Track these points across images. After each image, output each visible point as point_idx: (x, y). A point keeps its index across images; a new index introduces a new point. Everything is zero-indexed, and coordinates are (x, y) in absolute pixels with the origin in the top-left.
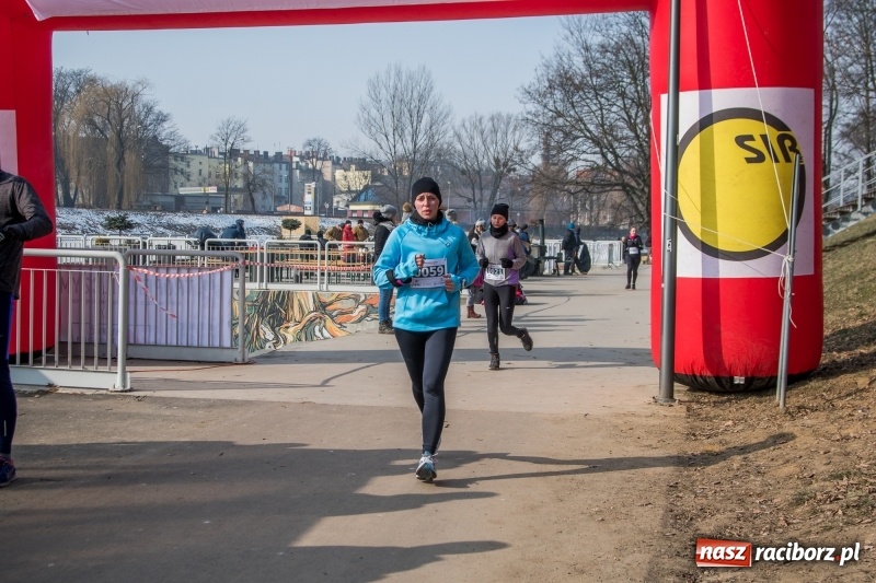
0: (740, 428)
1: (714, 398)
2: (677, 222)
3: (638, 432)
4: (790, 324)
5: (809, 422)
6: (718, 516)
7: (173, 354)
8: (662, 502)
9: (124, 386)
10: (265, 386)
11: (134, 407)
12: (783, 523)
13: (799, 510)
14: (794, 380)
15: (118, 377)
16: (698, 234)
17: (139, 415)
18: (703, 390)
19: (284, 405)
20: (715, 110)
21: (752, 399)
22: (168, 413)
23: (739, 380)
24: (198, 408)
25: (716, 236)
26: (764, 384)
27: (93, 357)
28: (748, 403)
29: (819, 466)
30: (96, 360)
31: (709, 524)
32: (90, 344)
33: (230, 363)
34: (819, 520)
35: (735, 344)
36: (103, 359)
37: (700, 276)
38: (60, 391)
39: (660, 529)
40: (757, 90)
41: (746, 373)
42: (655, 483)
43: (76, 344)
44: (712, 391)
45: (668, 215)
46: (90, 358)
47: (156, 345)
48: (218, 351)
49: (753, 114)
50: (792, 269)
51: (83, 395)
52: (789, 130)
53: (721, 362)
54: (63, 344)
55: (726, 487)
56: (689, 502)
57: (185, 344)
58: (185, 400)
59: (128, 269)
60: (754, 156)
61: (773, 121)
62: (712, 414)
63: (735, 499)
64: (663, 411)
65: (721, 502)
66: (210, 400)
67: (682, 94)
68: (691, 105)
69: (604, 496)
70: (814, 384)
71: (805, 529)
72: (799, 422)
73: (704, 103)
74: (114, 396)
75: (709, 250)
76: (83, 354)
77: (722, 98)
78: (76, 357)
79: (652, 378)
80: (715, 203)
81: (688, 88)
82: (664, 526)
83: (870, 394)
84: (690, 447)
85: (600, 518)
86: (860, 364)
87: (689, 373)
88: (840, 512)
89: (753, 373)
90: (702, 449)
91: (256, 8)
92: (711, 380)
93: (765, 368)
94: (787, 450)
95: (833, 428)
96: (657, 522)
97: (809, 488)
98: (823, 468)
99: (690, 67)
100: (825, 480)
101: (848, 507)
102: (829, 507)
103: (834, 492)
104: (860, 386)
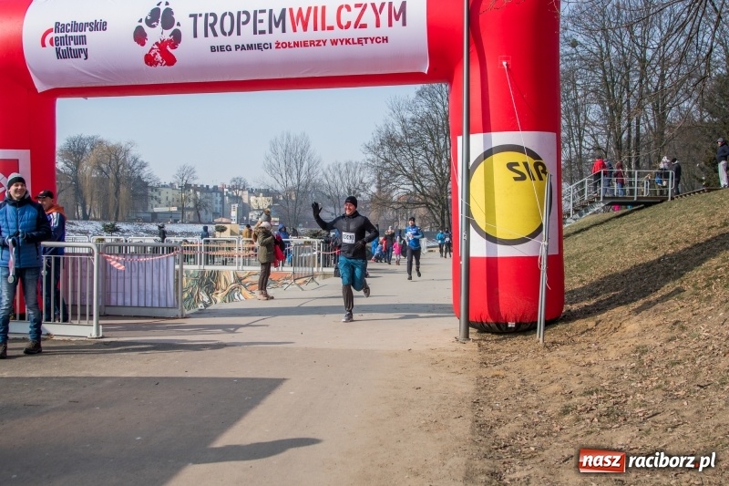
0: (516, 357)
1: (495, 337)
2: (470, 221)
3: (448, 362)
4: (547, 288)
5: (562, 353)
6: (510, 424)
7: (135, 312)
8: (469, 415)
9: (98, 334)
12: (557, 429)
13: (566, 418)
14: (549, 323)
15: (94, 328)
16: (484, 229)
18: (488, 332)
20: (494, 145)
21: (520, 337)
23: (512, 325)
25: (495, 229)
26: (527, 327)
28: (518, 342)
29: (574, 385)
30: (79, 317)
34: (582, 426)
35: (509, 300)
36: (83, 316)
37: (485, 256)
38: (55, 338)
39: (470, 436)
40: (521, 133)
41: (516, 320)
42: (463, 400)
44: (494, 333)
45: (464, 215)
46: (75, 315)
47: (124, 306)
48: (165, 310)
49: (518, 149)
50: (546, 251)
52: (540, 159)
53: (499, 313)
55: (513, 402)
56: (488, 415)
57: (143, 305)
59: (99, 253)
60: (519, 175)
61: (531, 153)
62: (495, 348)
63: (520, 411)
64: (462, 347)
65: (510, 413)
67: (472, 136)
68: (478, 143)
69: (428, 411)
70: (559, 326)
71: (573, 433)
72: (555, 353)
73: (486, 141)
75: (491, 238)
77: (499, 138)
79: (454, 325)
80: (494, 207)
81: (476, 132)
82: (473, 434)
83: (597, 333)
84: (484, 372)
85: (426, 429)
86: (587, 313)
87: (479, 321)
88: (596, 420)
89: (520, 320)
90: (492, 374)
91: (189, 81)
92: (493, 325)
93: (528, 316)
94: (551, 374)
95: (579, 357)
96: (468, 431)
97: (571, 402)
98: (577, 386)
99: (477, 117)
100: (581, 395)
101: (601, 416)
102: (587, 416)
103: (589, 405)
104: (589, 327)
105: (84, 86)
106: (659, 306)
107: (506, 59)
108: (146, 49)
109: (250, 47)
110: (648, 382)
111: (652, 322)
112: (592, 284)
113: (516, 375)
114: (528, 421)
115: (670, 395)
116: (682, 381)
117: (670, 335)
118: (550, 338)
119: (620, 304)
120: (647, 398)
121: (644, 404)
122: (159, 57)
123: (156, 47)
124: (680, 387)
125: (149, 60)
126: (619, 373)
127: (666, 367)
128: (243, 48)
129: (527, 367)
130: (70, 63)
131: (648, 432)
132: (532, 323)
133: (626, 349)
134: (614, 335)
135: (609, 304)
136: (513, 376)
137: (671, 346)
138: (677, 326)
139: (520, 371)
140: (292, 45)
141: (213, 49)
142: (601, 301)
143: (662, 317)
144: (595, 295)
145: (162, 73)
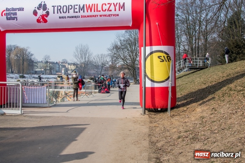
0: (161, 120)
1: (154, 113)
2: (146, 75)
3: (139, 122)
4: (171, 97)
5: (176, 118)
6: (161, 142)
7: (33, 105)
8: (148, 139)
9: (21, 113)
10: (54, 112)
11: (22, 118)
13: (179, 140)
14: (172, 108)
15: (20, 111)
17: (24, 120)
18: (151, 112)
19: (58, 117)
20: (153, 50)
21: (162, 113)
22: (31, 119)
23: (159, 109)
24: (38, 118)
25: (154, 78)
26: (164, 110)
28: (162, 114)
29: (181, 129)
31: (159, 144)
33: (46, 107)
34: (185, 143)
35: (159, 102)
36: (16, 107)
37: (151, 87)
38: (6, 114)
39: (149, 146)
40: (162, 46)
42: (145, 134)
44: (153, 112)
45: (144, 73)
46: (13, 106)
47: (29, 103)
48: (43, 104)
49: (161, 51)
50: (171, 85)
51: (12, 115)
52: (169, 55)
53: (155, 105)
55: (162, 135)
56: (154, 139)
57: (36, 103)
58: (35, 116)
59: (22, 86)
60: (162, 60)
61: (166, 53)
62: (154, 117)
63: (164, 138)
64: (143, 117)
65: (161, 138)
66: (41, 116)
67: (146, 47)
68: (148, 49)
69: (134, 138)
70: (175, 110)
71: (182, 145)
72: (174, 119)
73: (151, 49)
74: (19, 116)
75: (152, 81)
77: (155, 48)
78: (10, 106)
79: (140, 110)
80: (154, 71)
81: (148, 46)
82: (149, 145)
83: (187, 112)
85: (134, 144)
86: (183, 105)
87: (148, 108)
88: (189, 140)
89: (162, 108)
90: (154, 125)
91: (52, 28)
92: (153, 109)
93: (165, 106)
94: (173, 125)
95: (182, 120)
96: (148, 144)
97: (181, 134)
98: (182, 129)
99: (148, 41)
100: (184, 132)
101: (191, 139)
102: (186, 139)
103: (186, 135)
104: (185, 110)
105: (16, 29)
106: (207, 103)
107: (157, 22)
108: (37, 17)
109: (72, 17)
110: (205, 128)
111: (205, 108)
112: (185, 96)
113: (162, 126)
114: (167, 141)
115: (212, 132)
116: (216, 127)
117: (211, 113)
118: (172, 113)
119: (194, 102)
120: (205, 133)
121: (204, 135)
122: (42, 20)
123: (40, 16)
124: (216, 129)
125: (38, 21)
126: (195, 125)
127: (211, 123)
128: (70, 17)
129: (165, 123)
130: (11, 22)
131: (206, 144)
132: (166, 109)
133: (197, 117)
134: (193, 112)
135: (191, 102)
136: (161, 126)
137: (212, 116)
138: (214, 110)
139: (163, 125)
140: (87, 16)
141: (60, 18)
142: (188, 101)
143: (208, 106)
144: (186, 99)
145: (42, 26)
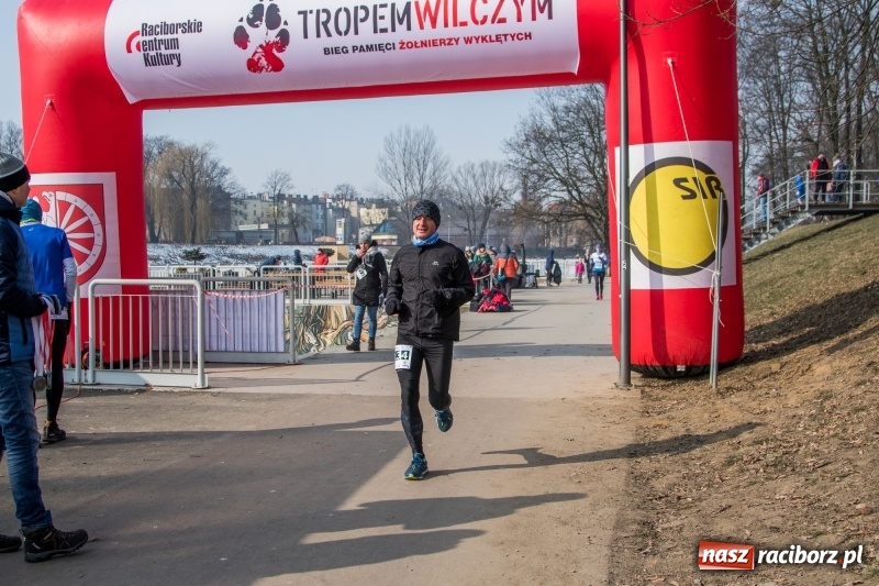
1: (662, 382)
2: (630, 246)
3: (604, 412)
4: (719, 324)
5: (736, 400)
6: (669, 476)
7: (239, 358)
8: (625, 466)
9: (203, 384)
10: (312, 382)
11: (210, 401)
12: (719, 480)
13: (730, 470)
14: (722, 367)
15: (199, 377)
16: (646, 255)
17: (216, 407)
18: (654, 377)
19: (328, 397)
20: (656, 159)
21: (691, 383)
22: (238, 405)
23: (681, 368)
24: (260, 400)
25: (660, 256)
26: (700, 371)
27: (178, 362)
28: (689, 386)
30: (181, 365)
31: (661, 483)
32: (176, 351)
33: (284, 364)
34: (746, 477)
35: (677, 340)
36: (186, 363)
37: (649, 288)
38: (154, 389)
39: (624, 488)
40: (688, 143)
41: (686, 363)
43: (166, 352)
44: (660, 377)
45: (623, 241)
46: (176, 363)
47: (226, 351)
48: (274, 355)
49: (685, 161)
50: (720, 281)
51: (172, 392)
52: (713, 173)
53: (666, 354)
54: (156, 352)
57: (248, 350)
58: (250, 394)
59: (204, 293)
60: (688, 193)
61: (701, 166)
62: (661, 396)
63: (680, 462)
64: (623, 394)
66: (270, 394)
67: (630, 147)
68: (638, 155)
70: (737, 369)
71: (735, 484)
72: (728, 400)
73: (648, 154)
74: (196, 392)
75: (655, 267)
76: (171, 361)
77: (662, 150)
78: (166, 362)
79: (613, 367)
80: (658, 231)
81: (636, 142)
82: (627, 485)
83: (781, 376)
84: (645, 422)
86: (773, 353)
87: (642, 364)
88: (762, 470)
89: (691, 362)
90: (654, 423)
91: (299, 88)
92: (659, 369)
93: (700, 358)
94: (720, 423)
95: (754, 404)
96: (621, 482)
97: (738, 452)
99: (636, 126)
100: (749, 445)
101: (767, 466)
102: (753, 466)
103: (756, 455)
104: (773, 370)
105: (177, 96)
106: (856, 344)
107: (671, 56)
108: (248, 53)
109: (370, 48)
110: (825, 430)
111: (845, 364)
112: (784, 319)
113: (681, 424)
114: (689, 473)
115: (846, 444)
116: (861, 428)
117: (861, 379)
118: (723, 384)
119: (813, 343)
120: (820, 448)
121: (816, 453)
122: (264, 62)
123: (260, 50)
124: (858, 435)
125: (253, 65)
126: (795, 420)
127: (848, 413)
128: (362, 49)
129: (694, 416)
130: (160, 71)
131: (814, 482)
132: (704, 367)
133: (810, 394)
134: (801, 379)
135: (800, 342)
136: (677, 425)
137: (859, 391)
138: (871, 368)
139: (686, 421)
140: (419, 44)
141: (327, 51)
142: (792, 339)
143: (857, 357)
144: (786, 331)
145: (267, 81)
